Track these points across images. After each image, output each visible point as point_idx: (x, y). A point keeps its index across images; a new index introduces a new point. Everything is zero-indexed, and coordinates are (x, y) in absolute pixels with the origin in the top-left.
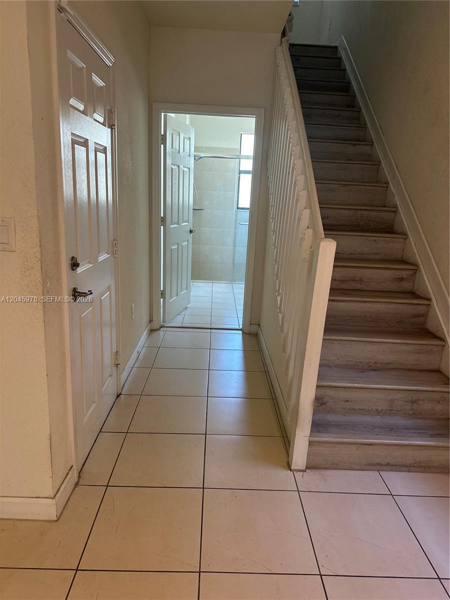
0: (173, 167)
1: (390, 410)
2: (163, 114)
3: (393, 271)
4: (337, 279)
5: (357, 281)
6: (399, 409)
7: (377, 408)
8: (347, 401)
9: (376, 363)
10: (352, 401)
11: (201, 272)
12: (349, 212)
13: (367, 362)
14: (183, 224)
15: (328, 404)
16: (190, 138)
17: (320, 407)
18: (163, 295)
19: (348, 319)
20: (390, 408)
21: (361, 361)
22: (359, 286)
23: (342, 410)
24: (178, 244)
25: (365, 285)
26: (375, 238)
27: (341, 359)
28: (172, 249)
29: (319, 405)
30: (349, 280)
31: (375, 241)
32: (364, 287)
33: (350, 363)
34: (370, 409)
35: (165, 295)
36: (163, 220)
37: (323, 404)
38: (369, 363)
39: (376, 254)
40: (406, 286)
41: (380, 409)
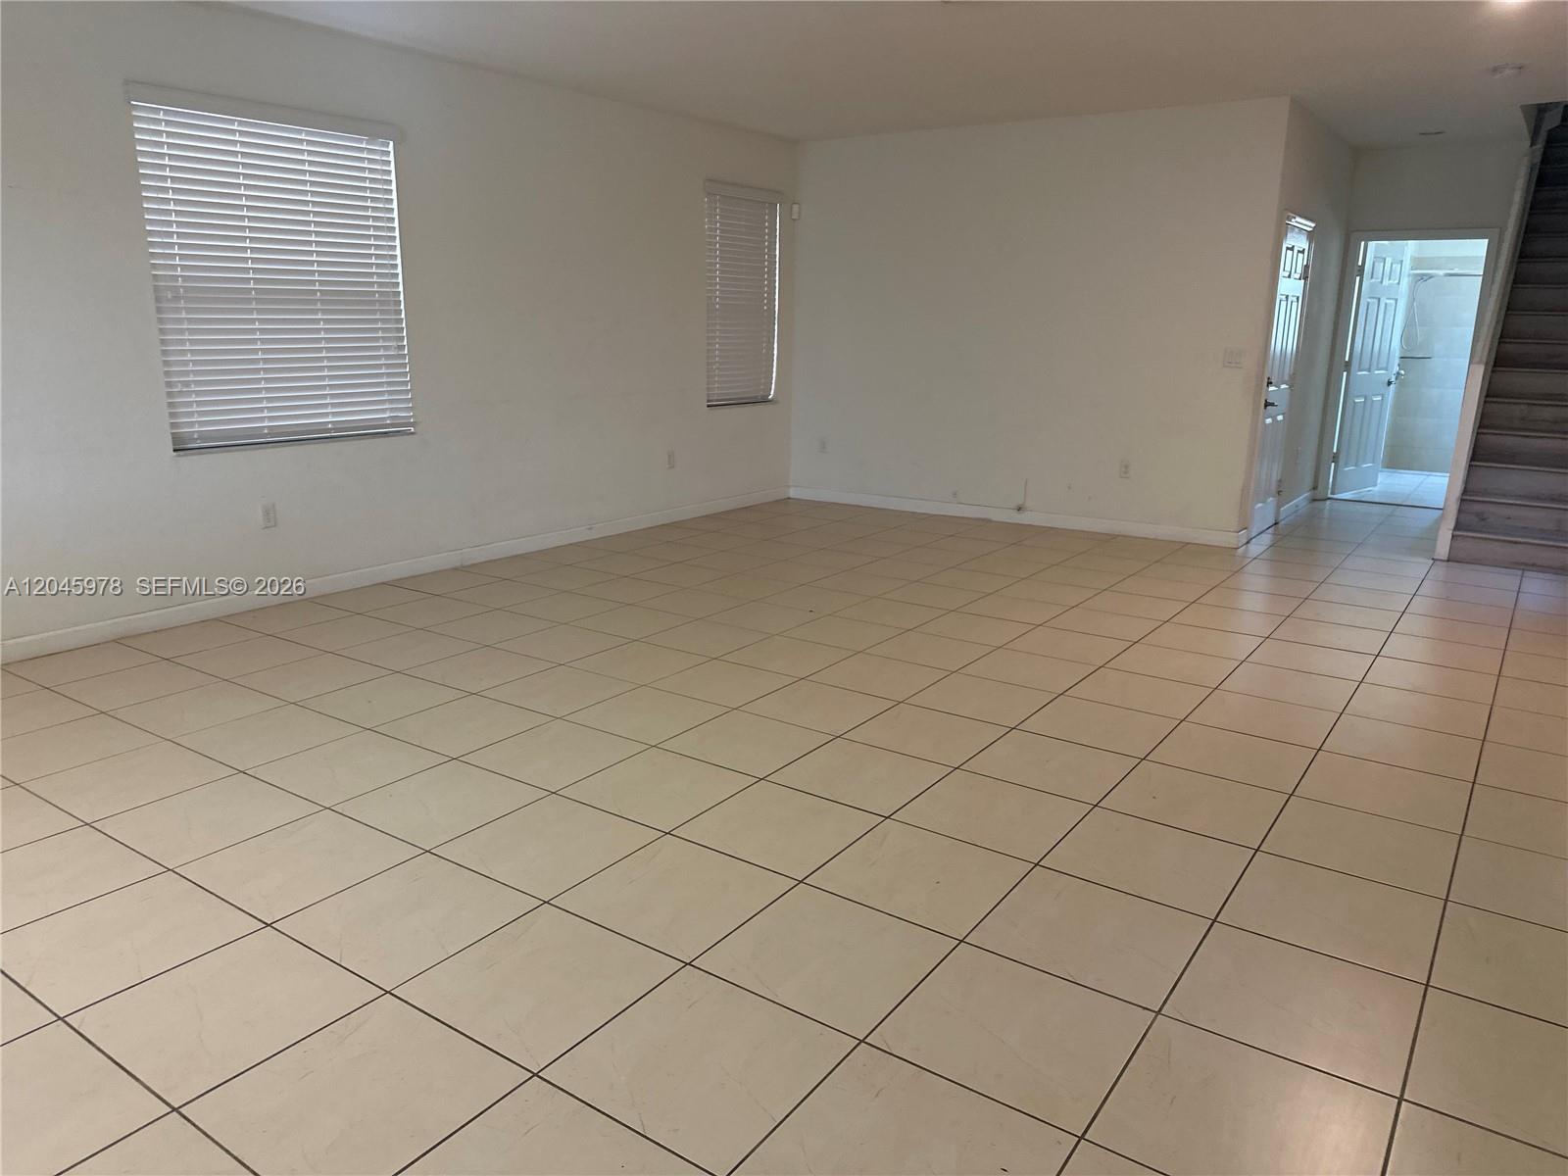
0: (1369, 300)
2: (1363, 243)
8: (1509, 518)
11: (1399, 458)
14: (1377, 372)
16: (1402, 261)
18: (1335, 458)
24: (1366, 398)
28: (1355, 403)
29: (1479, 520)
35: (1338, 457)
36: (1348, 366)
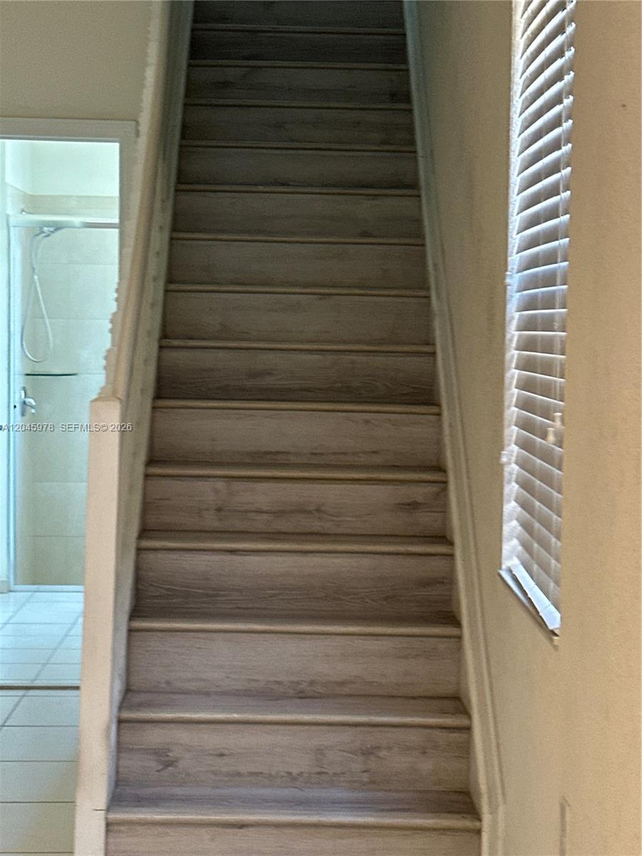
1: (319, 773)
3: (390, 487)
4: (265, 508)
5: (309, 512)
6: (338, 772)
7: (290, 770)
8: (222, 755)
9: (312, 683)
10: (231, 755)
12: (320, 357)
13: (292, 682)
15: (181, 765)
17: (162, 772)
19: (274, 595)
20: (319, 770)
21: (279, 679)
22: (316, 525)
23: (213, 777)
25: (332, 521)
26: (367, 416)
27: (232, 676)
29: (161, 767)
30: (292, 512)
31: (367, 422)
32: (328, 526)
33: (254, 684)
34: (273, 773)
37: (168, 766)
38: (298, 683)
39: (374, 452)
40: (426, 520)
41: (295, 771)
